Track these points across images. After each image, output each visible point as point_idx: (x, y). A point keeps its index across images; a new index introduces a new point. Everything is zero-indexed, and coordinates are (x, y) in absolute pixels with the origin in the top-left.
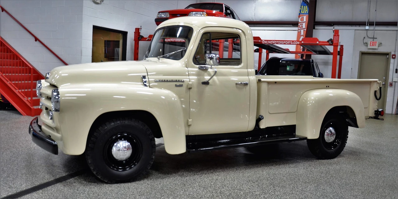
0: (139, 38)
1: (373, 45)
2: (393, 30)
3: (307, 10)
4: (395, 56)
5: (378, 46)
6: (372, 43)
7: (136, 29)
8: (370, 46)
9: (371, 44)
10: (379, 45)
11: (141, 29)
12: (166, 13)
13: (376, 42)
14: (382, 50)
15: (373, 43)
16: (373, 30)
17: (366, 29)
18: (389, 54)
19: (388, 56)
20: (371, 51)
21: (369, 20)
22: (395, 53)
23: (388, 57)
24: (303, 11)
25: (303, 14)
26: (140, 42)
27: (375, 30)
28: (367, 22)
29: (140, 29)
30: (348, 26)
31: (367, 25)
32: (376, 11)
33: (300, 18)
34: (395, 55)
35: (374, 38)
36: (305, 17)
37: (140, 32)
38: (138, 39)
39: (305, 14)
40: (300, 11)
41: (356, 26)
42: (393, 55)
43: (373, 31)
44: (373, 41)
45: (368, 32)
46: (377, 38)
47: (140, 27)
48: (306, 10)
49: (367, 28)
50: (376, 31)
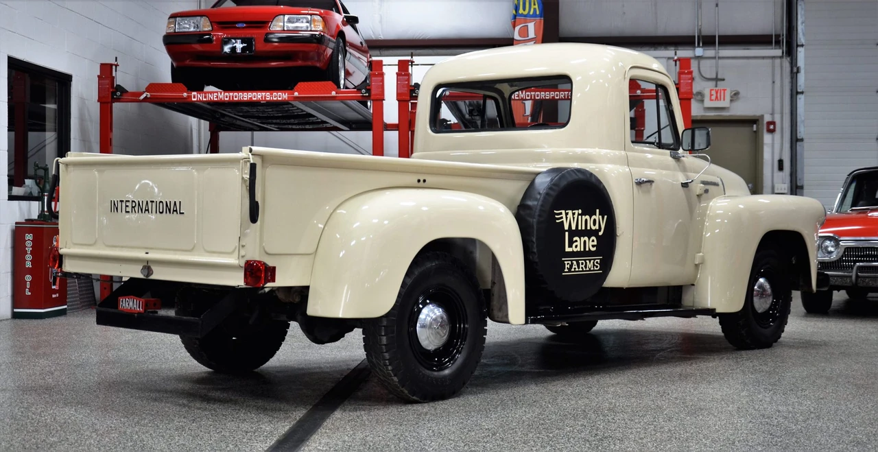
0: (114, 93)
1: (717, 97)
2: (763, 58)
3: (536, 7)
4: (775, 127)
5: (731, 101)
6: (714, 92)
7: (103, 66)
8: (711, 100)
9: (711, 95)
10: (731, 97)
11: (116, 66)
12: (199, 18)
13: (724, 90)
14: (740, 110)
15: (717, 93)
16: (714, 58)
17: (697, 54)
18: (758, 120)
19: (755, 126)
20: (711, 115)
21: (700, 30)
22: (773, 118)
23: (755, 129)
24: (524, 9)
25: (525, 16)
26: (116, 105)
27: (719, 58)
28: (698, 36)
29: (114, 67)
30: (647, 48)
31: (699, 46)
32: (717, 5)
33: (517, 29)
34: (773, 123)
35: (717, 79)
36: (531, 26)
37: (114, 74)
38: (112, 98)
39: (532, 16)
40: (517, 8)
41: (666, 49)
42: (769, 123)
43: (714, 61)
44: (716, 86)
45: (703, 62)
46: (724, 80)
47: (113, 62)
48: (533, 7)
49: (699, 51)
50: (721, 62)
